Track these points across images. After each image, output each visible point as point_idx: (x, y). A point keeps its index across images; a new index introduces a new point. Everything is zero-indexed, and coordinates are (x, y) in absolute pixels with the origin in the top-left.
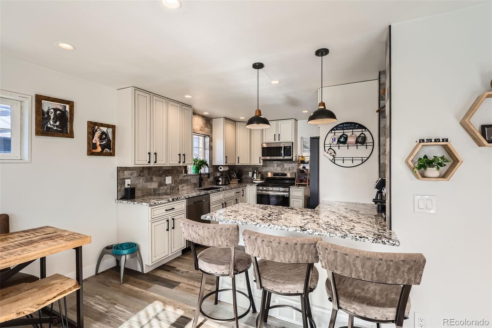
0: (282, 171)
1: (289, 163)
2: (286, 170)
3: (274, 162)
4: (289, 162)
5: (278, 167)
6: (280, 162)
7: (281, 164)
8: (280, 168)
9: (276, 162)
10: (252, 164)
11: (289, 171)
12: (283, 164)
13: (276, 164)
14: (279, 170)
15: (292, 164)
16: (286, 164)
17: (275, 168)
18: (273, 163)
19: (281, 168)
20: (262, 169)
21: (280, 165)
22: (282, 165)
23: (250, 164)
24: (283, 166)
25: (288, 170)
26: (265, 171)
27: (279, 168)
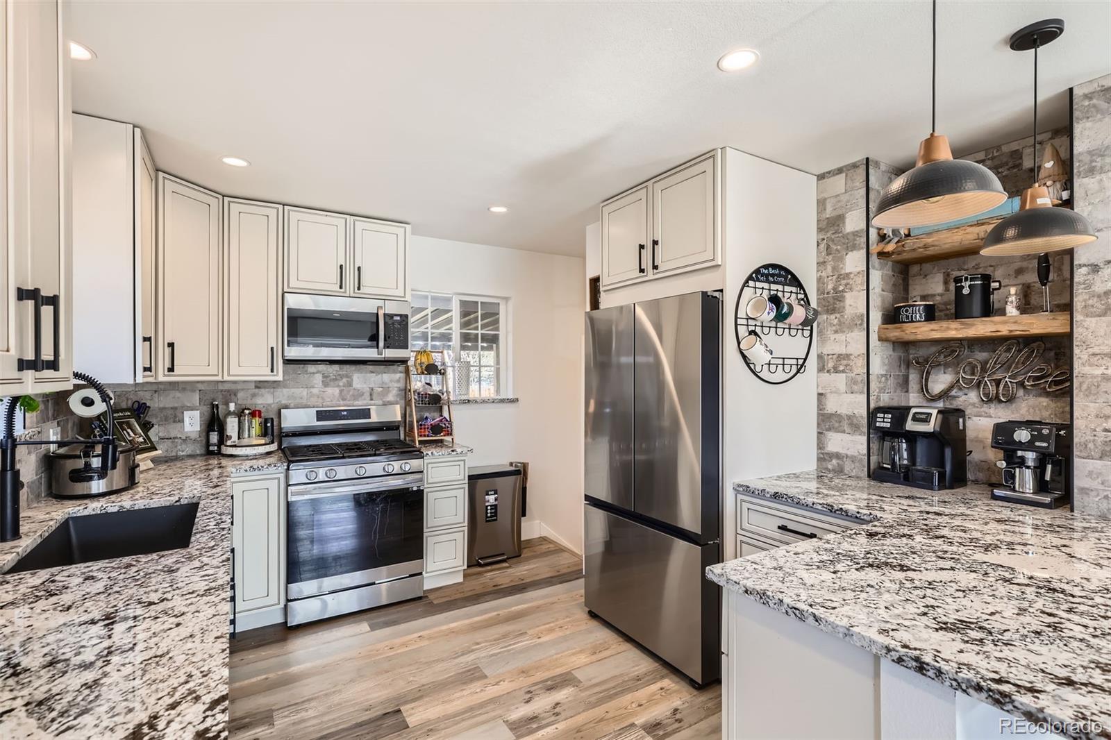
0: (344, 399)
1: (372, 372)
2: (359, 395)
3: (311, 368)
4: (371, 368)
5: (326, 384)
6: (336, 367)
7: (342, 377)
8: (336, 391)
9: (322, 367)
10: (226, 378)
11: (371, 400)
12: (347, 376)
13: (319, 377)
14: (332, 398)
15: (380, 376)
16: (359, 375)
17: (315, 391)
18: (306, 372)
19: (341, 391)
20: (254, 395)
21: (336, 379)
22: (344, 380)
23: (219, 378)
24: (350, 384)
25: (367, 395)
26: (269, 405)
27: (332, 392)
